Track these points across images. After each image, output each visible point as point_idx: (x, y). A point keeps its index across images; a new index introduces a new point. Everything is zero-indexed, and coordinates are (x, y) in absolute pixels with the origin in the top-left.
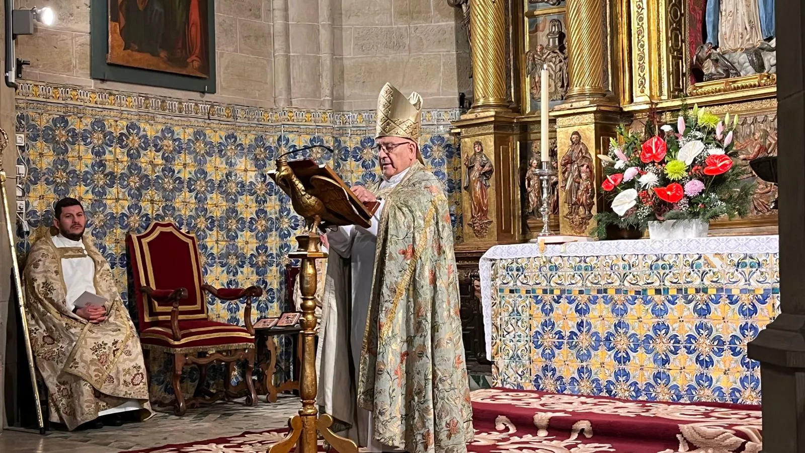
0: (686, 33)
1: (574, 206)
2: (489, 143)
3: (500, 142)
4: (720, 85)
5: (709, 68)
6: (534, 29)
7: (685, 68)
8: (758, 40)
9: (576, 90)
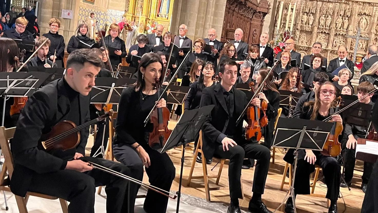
0: (157, 10)
1: (141, 29)
2: (131, 19)
3: (132, 19)
4: (161, 18)
5: (159, 16)
6: (138, 4)
7: (157, 14)
8: (166, 14)
9: (143, 15)
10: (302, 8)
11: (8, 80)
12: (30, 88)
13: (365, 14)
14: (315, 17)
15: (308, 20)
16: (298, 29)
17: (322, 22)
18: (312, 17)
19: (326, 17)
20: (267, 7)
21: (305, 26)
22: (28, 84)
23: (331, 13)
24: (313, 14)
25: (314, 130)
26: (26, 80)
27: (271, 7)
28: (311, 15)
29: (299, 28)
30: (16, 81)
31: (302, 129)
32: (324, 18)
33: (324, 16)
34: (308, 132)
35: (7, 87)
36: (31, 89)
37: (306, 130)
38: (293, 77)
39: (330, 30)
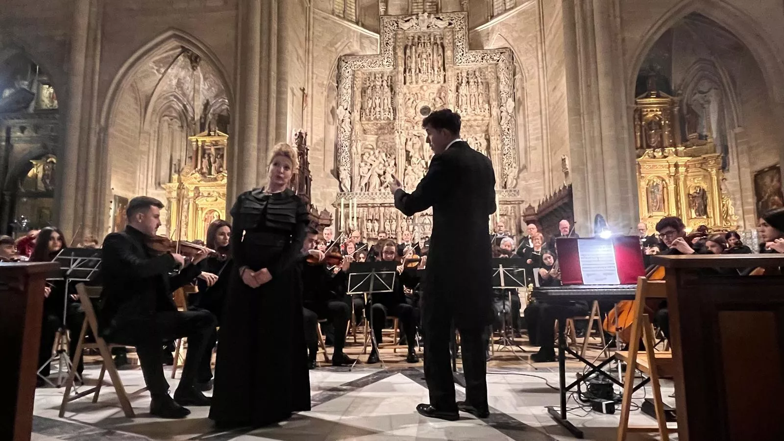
10: (365, 215)
11: (72, 258)
12: (93, 270)
13: (427, 214)
14: (379, 223)
15: (373, 227)
16: (364, 238)
17: (388, 228)
18: (376, 224)
19: (391, 222)
20: (329, 218)
21: (371, 233)
22: (91, 264)
23: (395, 218)
24: (377, 220)
25: (383, 271)
26: (90, 258)
27: (334, 217)
28: (375, 221)
29: (365, 236)
30: (79, 259)
31: (371, 272)
32: (389, 224)
33: (388, 221)
34: (378, 274)
35: (69, 266)
36: (95, 272)
37: (375, 271)
38: (360, 258)
39: (396, 234)
